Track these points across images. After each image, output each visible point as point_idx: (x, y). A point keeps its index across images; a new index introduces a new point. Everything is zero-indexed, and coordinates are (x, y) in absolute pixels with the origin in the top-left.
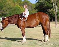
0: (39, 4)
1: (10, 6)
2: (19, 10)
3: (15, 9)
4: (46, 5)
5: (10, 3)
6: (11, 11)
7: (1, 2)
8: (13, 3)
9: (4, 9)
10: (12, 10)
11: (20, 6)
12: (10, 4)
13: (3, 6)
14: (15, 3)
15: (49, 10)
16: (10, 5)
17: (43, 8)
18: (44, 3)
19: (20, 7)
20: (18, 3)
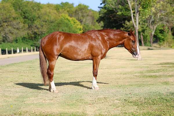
0: (106, 11)
1: (48, 16)
2: (67, 25)
3: (60, 24)
4: (119, 13)
5: (48, 11)
6: (52, 27)
7: (32, 9)
8: (55, 11)
9: (37, 23)
10: (53, 24)
11: (69, 16)
12: (50, 13)
13: (35, 17)
14: (61, 10)
15: (127, 22)
16: (50, 15)
17: (115, 18)
18: (115, 9)
19: (69, 18)
20: (66, 11)
